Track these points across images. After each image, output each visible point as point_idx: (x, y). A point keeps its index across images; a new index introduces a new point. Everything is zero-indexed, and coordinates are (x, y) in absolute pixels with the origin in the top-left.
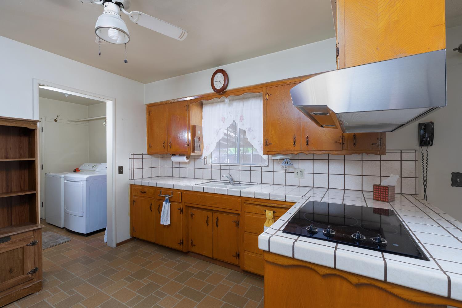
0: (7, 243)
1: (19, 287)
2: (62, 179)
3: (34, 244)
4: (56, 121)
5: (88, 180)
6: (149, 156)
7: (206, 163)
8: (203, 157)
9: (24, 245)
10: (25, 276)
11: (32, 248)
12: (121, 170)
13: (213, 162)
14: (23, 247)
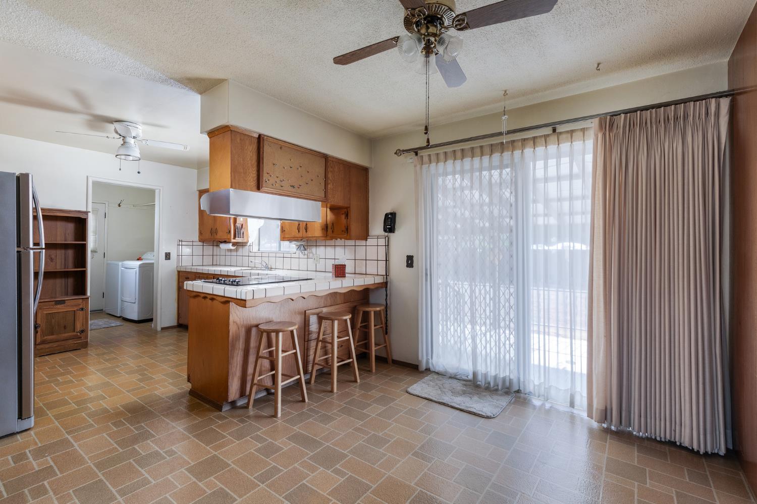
0: (63, 305)
1: (71, 341)
2: (120, 266)
3: (82, 309)
4: (119, 206)
5: (141, 266)
6: (201, 244)
7: (251, 250)
8: (249, 244)
9: (75, 309)
10: (75, 333)
11: (80, 312)
12: (168, 256)
13: (260, 250)
14: (75, 311)
